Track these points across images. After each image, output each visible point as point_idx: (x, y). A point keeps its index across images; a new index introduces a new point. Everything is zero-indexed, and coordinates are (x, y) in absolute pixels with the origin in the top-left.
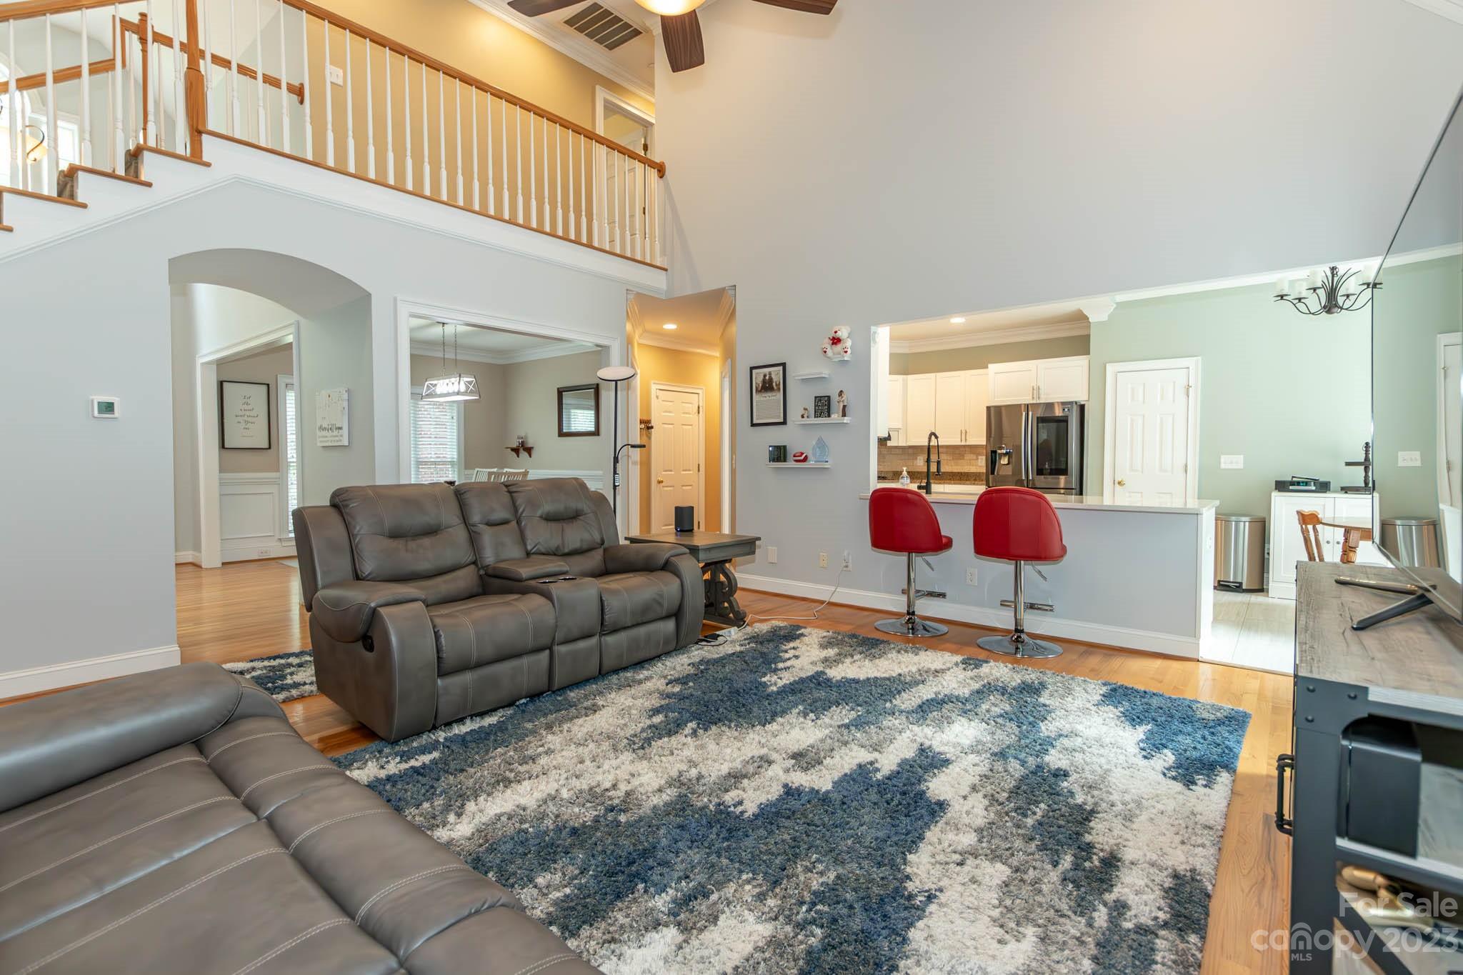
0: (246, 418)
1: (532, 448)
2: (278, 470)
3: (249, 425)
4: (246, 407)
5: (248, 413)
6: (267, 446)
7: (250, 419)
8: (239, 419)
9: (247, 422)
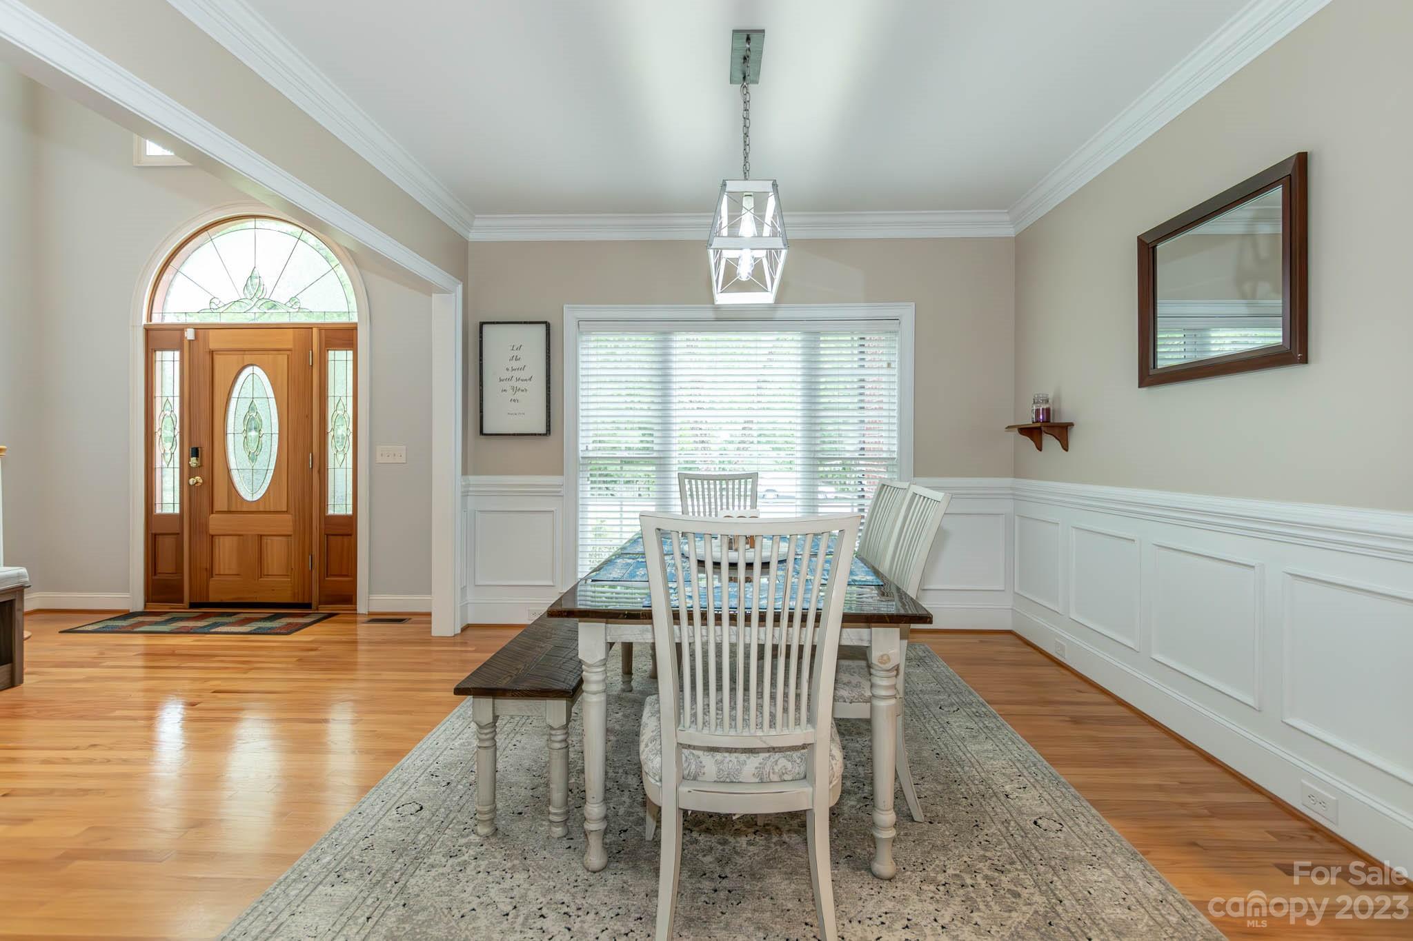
0: (514, 383)
1: (1072, 424)
2: (560, 472)
3: (519, 395)
4: (515, 364)
5: (517, 374)
6: (543, 430)
7: (520, 385)
8: (507, 385)
9: (515, 390)
